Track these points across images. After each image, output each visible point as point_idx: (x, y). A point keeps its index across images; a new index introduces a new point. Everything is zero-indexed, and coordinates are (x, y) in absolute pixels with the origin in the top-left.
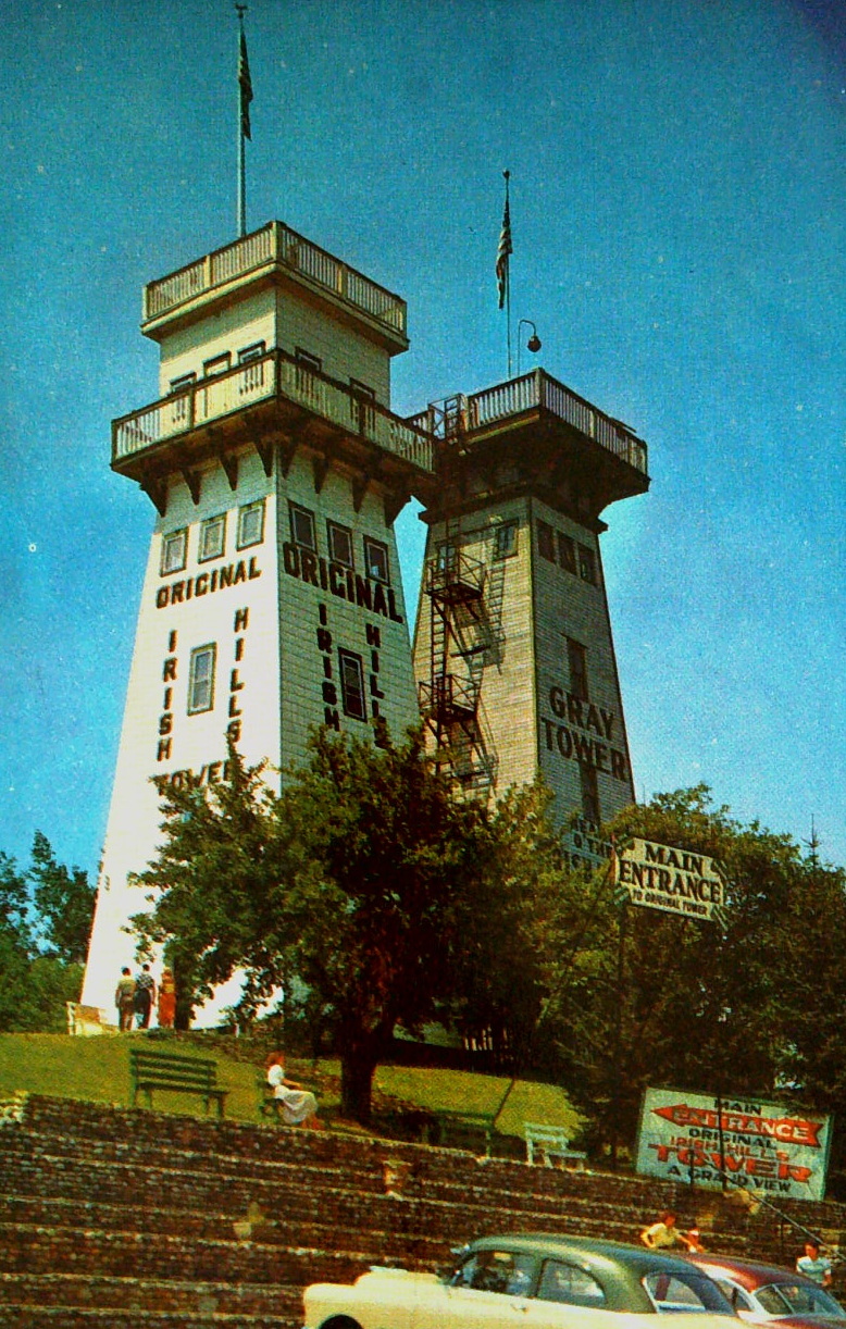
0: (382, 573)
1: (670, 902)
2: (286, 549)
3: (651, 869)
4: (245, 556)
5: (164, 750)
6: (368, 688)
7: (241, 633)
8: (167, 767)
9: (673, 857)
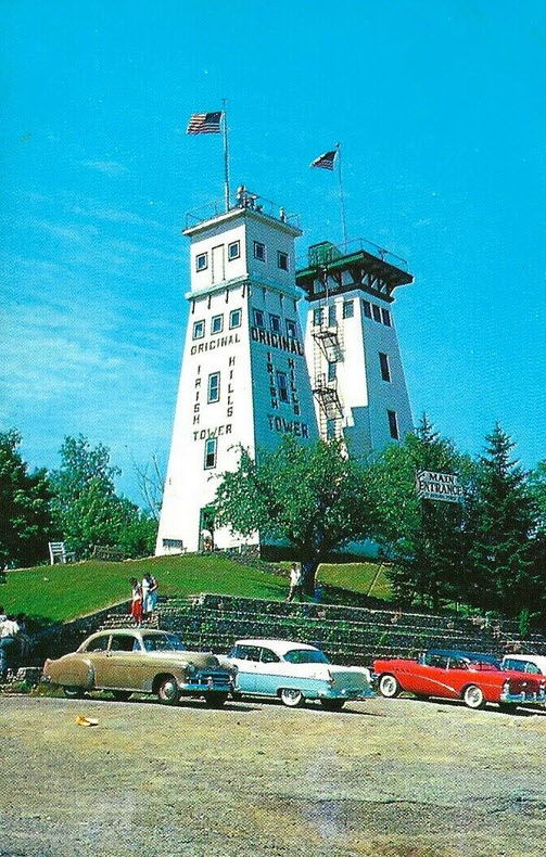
0: (294, 334)
1: (440, 496)
2: (252, 330)
3: (432, 484)
4: (233, 333)
5: (196, 419)
6: (290, 388)
7: (232, 368)
8: (199, 427)
9: (441, 478)
